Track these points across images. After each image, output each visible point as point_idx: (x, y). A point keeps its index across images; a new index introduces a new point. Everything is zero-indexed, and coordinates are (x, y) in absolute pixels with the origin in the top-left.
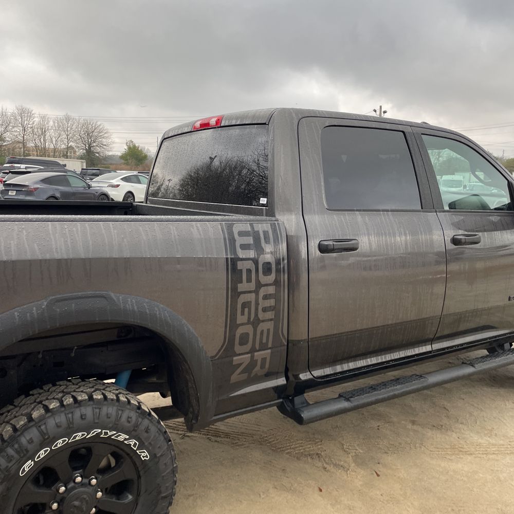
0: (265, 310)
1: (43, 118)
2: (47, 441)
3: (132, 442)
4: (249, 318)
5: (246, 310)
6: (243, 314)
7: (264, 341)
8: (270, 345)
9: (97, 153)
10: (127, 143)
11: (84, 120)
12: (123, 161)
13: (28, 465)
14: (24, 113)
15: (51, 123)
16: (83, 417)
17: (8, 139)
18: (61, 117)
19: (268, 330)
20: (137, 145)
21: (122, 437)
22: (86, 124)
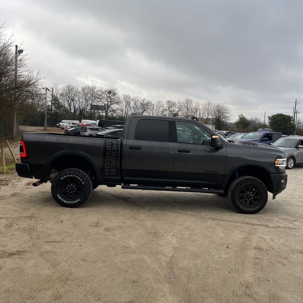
0: (113, 160)
1: (197, 104)
2: (66, 175)
3: (81, 180)
4: (109, 161)
5: (108, 159)
6: (107, 159)
7: (113, 166)
8: (115, 168)
9: (223, 121)
10: (239, 116)
11: (217, 104)
12: (236, 126)
13: (62, 178)
14: (188, 102)
15: (201, 106)
16: (72, 172)
17: (180, 114)
18: (206, 103)
19: (114, 165)
20: (245, 117)
21: (79, 178)
22: (218, 106)
